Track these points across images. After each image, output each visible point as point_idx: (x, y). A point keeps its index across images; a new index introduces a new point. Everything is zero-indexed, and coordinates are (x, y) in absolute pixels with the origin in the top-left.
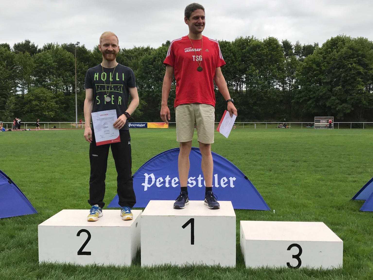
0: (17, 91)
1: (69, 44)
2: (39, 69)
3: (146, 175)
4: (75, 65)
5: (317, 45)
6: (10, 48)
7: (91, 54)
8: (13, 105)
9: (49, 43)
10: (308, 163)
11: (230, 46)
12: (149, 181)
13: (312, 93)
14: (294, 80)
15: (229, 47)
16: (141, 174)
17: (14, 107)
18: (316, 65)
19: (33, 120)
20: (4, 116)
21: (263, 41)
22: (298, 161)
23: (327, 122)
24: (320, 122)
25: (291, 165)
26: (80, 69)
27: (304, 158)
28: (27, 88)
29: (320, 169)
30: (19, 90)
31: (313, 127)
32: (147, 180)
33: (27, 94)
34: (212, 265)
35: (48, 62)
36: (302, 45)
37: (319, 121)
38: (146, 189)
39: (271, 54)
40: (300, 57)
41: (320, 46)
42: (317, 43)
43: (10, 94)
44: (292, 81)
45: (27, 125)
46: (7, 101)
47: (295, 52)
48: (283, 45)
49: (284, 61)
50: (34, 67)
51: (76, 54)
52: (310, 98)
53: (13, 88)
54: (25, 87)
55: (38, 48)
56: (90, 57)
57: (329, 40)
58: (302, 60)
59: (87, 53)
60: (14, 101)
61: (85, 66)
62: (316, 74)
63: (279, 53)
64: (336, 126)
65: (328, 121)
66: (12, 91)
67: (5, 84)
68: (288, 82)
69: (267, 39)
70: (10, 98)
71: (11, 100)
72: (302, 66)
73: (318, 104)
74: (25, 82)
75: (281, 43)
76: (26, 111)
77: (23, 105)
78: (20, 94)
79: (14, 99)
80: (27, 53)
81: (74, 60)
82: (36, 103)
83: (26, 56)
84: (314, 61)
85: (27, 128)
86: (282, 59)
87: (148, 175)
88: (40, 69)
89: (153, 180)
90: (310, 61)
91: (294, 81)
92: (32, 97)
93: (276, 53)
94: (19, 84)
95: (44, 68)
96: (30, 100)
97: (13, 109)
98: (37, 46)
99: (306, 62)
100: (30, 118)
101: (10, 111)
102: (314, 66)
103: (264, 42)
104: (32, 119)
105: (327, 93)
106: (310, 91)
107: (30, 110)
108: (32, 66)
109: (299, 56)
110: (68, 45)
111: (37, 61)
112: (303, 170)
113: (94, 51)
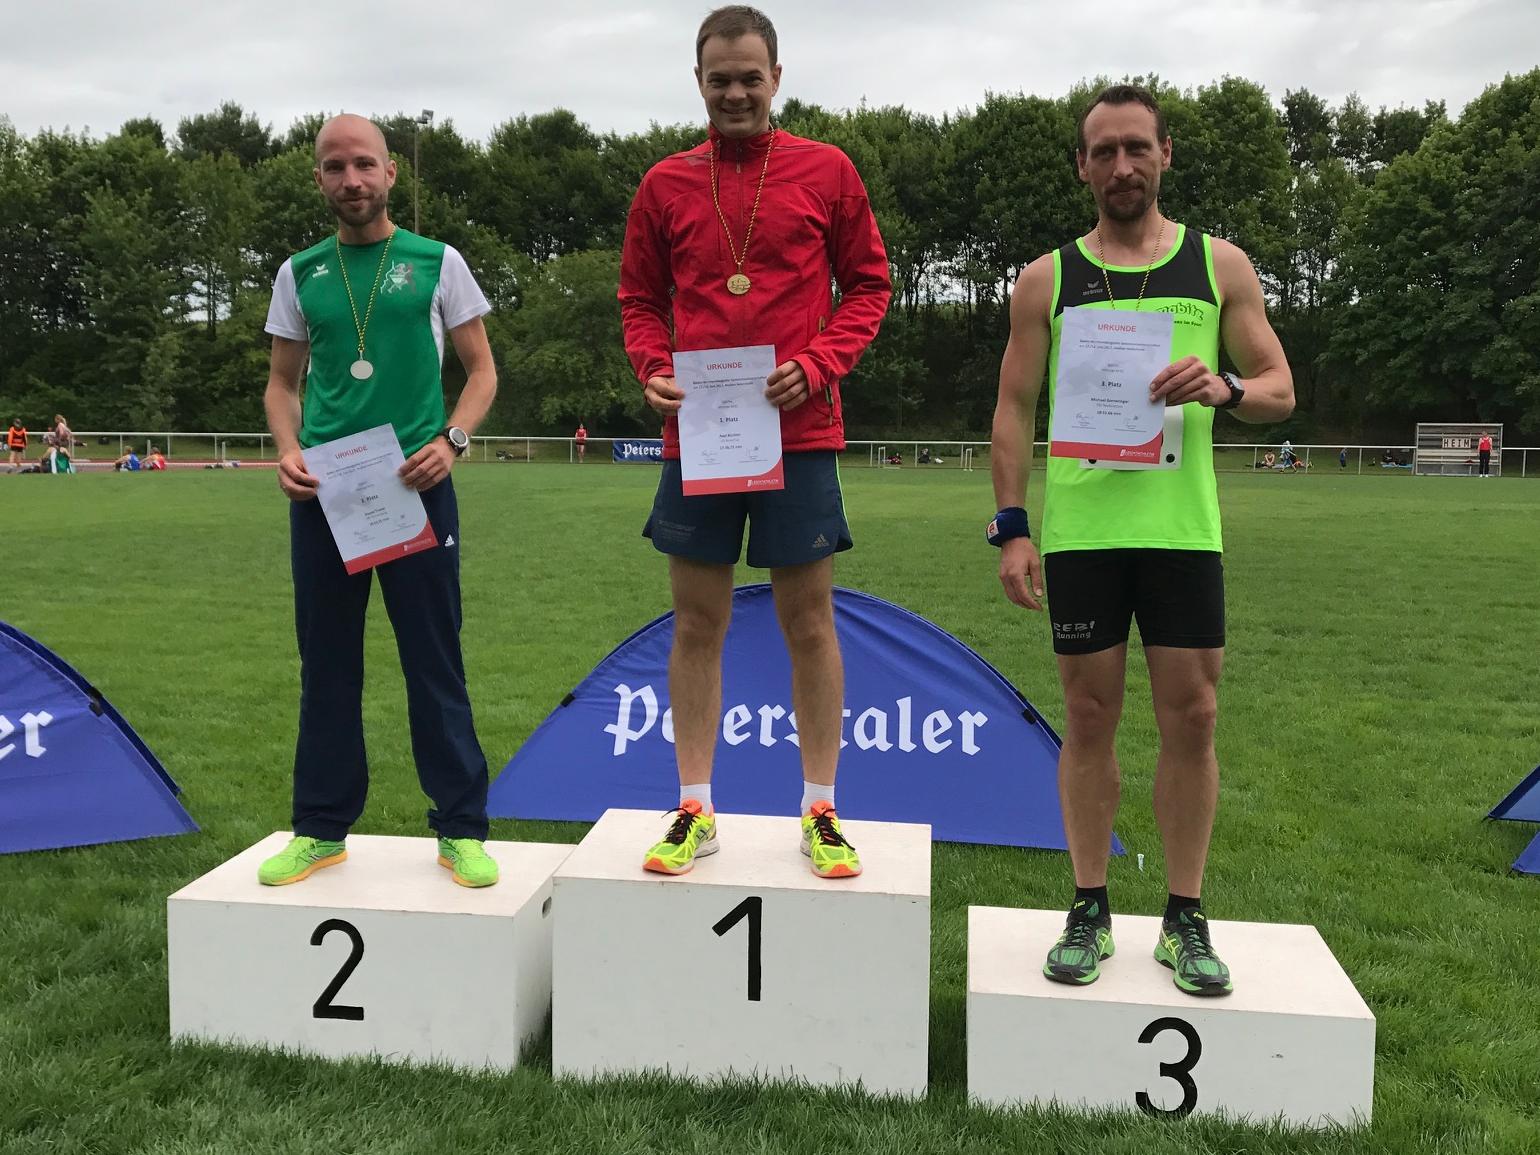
0: (187, 309)
1: (391, 120)
2: (273, 223)
3: (622, 689)
4: (417, 205)
5: (1436, 111)
6: (165, 137)
7: (482, 159)
8: (172, 366)
9: (312, 117)
10: (1342, 638)
11: (1051, 119)
12: (632, 715)
13: (1408, 320)
14: (1329, 261)
15: (1047, 122)
16: (604, 686)
17: (175, 372)
18: (1433, 201)
19: (250, 425)
20: (137, 407)
21: (1196, 96)
22: (1299, 631)
23: (1472, 447)
24: (1440, 447)
25: (1268, 648)
26: (434, 221)
27: (1330, 617)
28: (227, 297)
29: (1385, 670)
30: (198, 305)
31: (1409, 466)
32: (625, 710)
33: (227, 322)
34: (831, 1084)
35: (310, 195)
36: (1374, 112)
37: (1435, 443)
38: (620, 748)
39: (1235, 152)
40: (1362, 163)
41: (1453, 116)
42: (1439, 104)
43: (163, 322)
44: (1324, 268)
45: (224, 443)
46: (148, 349)
47: (1338, 143)
48: (1288, 112)
49: (1291, 184)
50: (254, 215)
51: (419, 158)
52: (1401, 345)
53: (173, 298)
54: (219, 292)
55: (273, 136)
56: (474, 170)
57: (1493, 86)
58: (1368, 178)
59: (461, 154)
60: (176, 350)
61: (452, 206)
62: (1426, 238)
63: (1268, 150)
64: (1511, 463)
65: (1474, 444)
66: (170, 310)
67: (141, 281)
68: (1306, 272)
69: (1214, 89)
70: (160, 339)
71: (165, 345)
72: (1367, 205)
73: (1433, 369)
74: (219, 272)
75: (1277, 105)
76: (221, 387)
77: (210, 366)
78: (200, 319)
79: (175, 340)
80: (231, 159)
81: (411, 185)
82: (261, 357)
83: (226, 169)
84: (1423, 183)
85: (224, 456)
86: (1280, 173)
87: (633, 691)
88: (277, 222)
89: (652, 712)
90: (1405, 181)
91: (1330, 265)
92: (246, 333)
93: (1255, 148)
94: (198, 279)
95: (296, 217)
96: (237, 345)
97: (174, 381)
98: (268, 129)
99: (1388, 187)
100: (237, 416)
101: (162, 390)
102: (1424, 204)
103: (1203, 100)
104: (246, 419)
105: (1477, 322)
106: (1400, 313)
107: (238, 385)
108: (247, 208)
109: (1358, 157)
110: (389, 124)
111: (269, 189)
112: (1310, 672)
113: (492, 145)
